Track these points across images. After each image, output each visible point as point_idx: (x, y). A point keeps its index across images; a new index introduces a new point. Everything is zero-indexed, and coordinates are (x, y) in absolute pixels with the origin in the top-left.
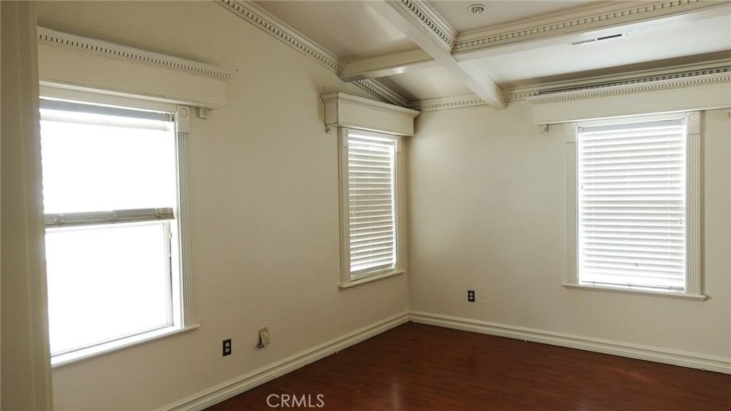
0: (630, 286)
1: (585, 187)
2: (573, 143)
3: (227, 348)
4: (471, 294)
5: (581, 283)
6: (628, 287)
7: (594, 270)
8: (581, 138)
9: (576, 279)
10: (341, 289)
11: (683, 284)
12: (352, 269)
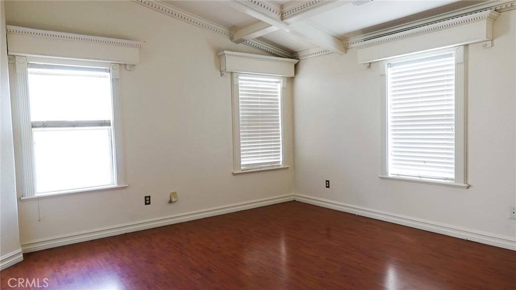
0: (420, 177)
1: (393, 106)
2: (383, 76)
3: (148, 200)
4: (327, 183)
5: (390, 176)
6: (419, 178)
7: (398, 166)
8: (389, 72)
9: (385, 172)
10: (234, 174)
11: (453, 176)
12: (242, 163)
